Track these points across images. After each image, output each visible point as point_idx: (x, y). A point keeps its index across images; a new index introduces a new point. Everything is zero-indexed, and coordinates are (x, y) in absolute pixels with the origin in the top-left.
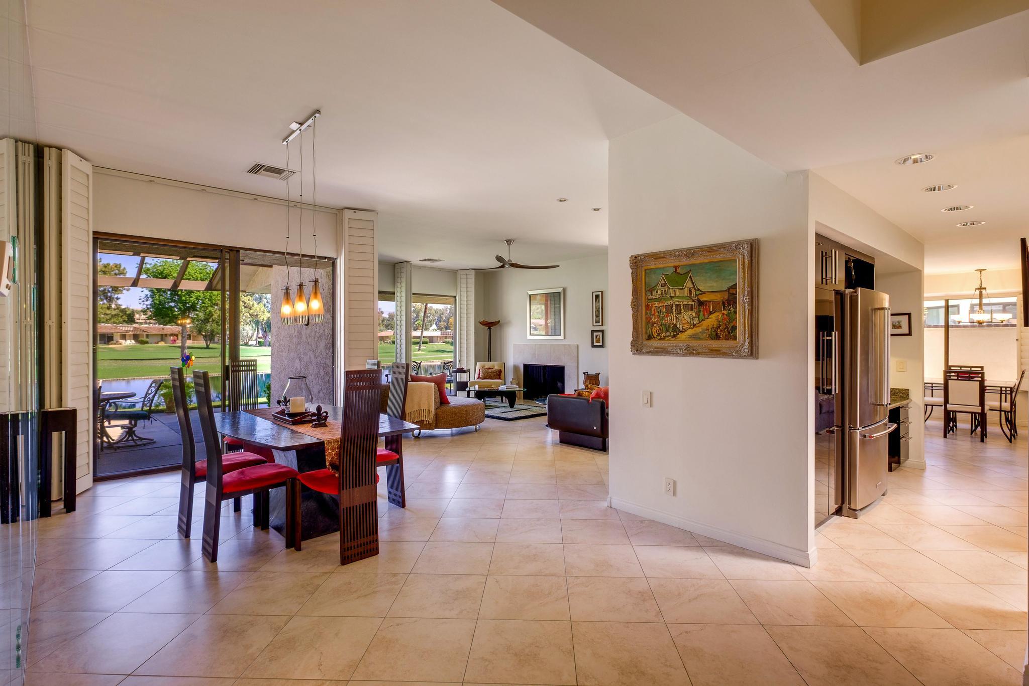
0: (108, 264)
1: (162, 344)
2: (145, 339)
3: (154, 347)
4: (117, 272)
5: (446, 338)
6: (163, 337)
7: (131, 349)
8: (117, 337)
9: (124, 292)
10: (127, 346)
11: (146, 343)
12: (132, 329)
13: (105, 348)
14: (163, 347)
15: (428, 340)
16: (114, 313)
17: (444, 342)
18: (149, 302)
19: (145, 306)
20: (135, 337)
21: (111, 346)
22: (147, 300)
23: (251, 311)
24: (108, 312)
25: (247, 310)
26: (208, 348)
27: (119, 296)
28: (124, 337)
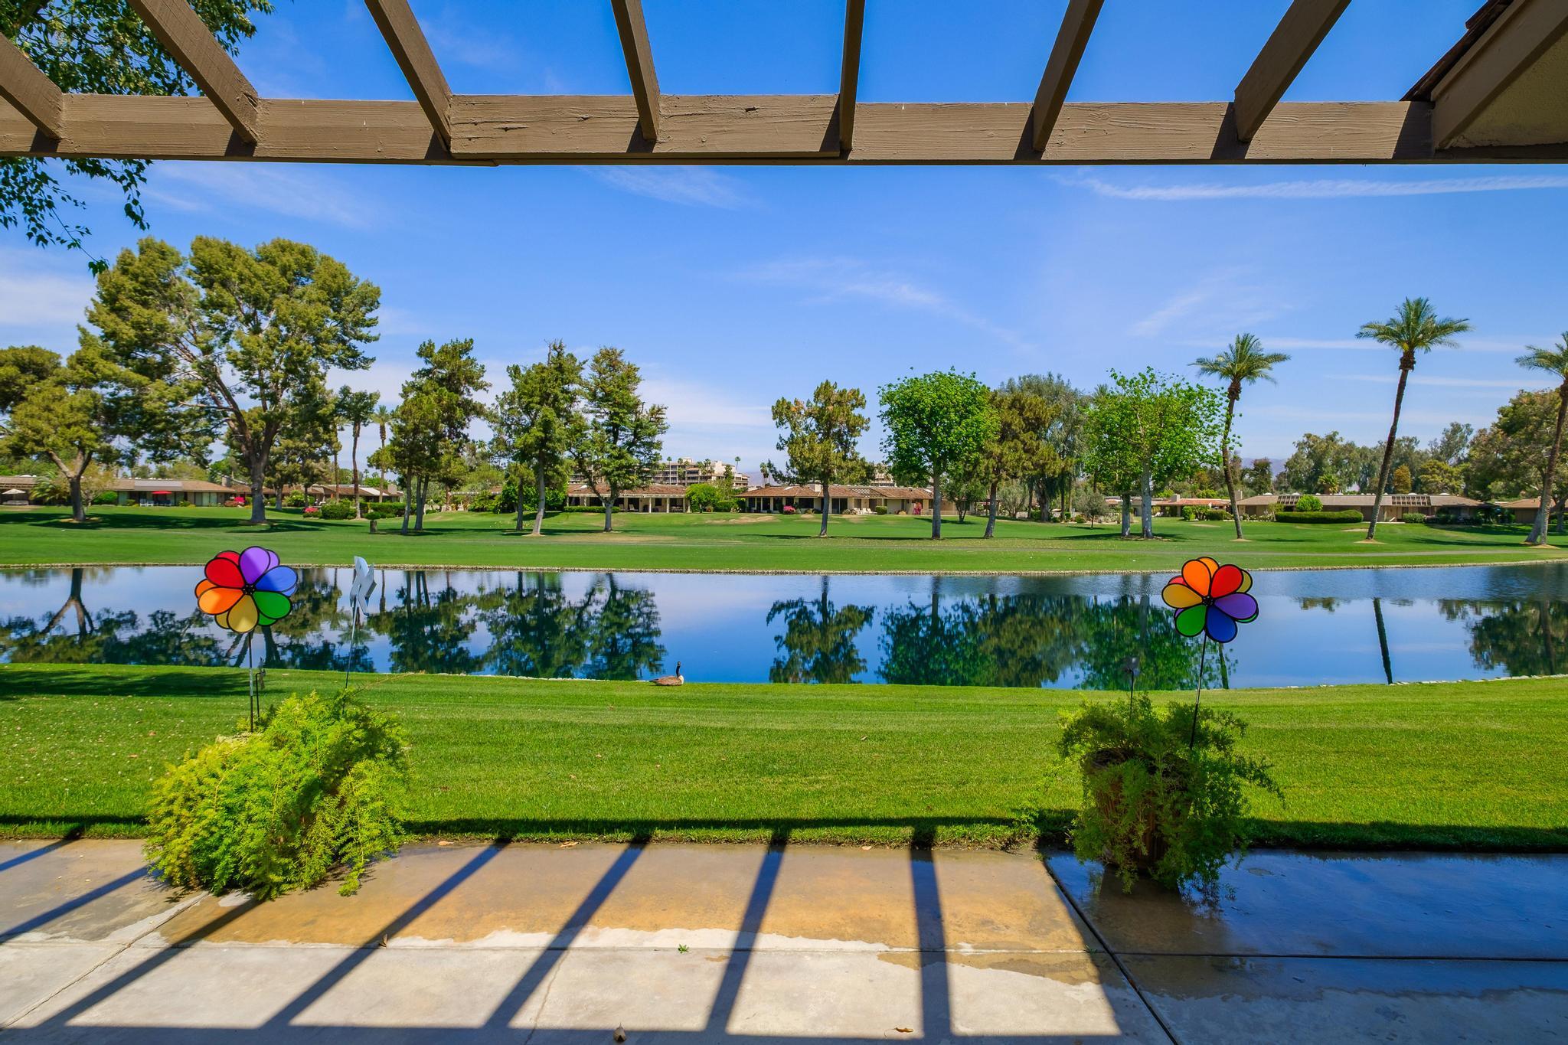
0: (844, 391)
1: (903, 514)
2: (883, 507)
3: (893, 519)
4: (854, 402)
5: (1405, 510)
6: (904, 504)
7: (868, 521)
8: (851, 504)
9: (863, 432)
10: (862, 517)
11: (884, 512)
12: (868, 492)
13: (838, 520)
14: (904, 520)
15: (1361, 515)
16: (850, 465)
17: (1398, 520)
18: (892, 448)
19: (887, 455)
20: (872, 504)
21: (845, 516)
22: (890, 445)
23: (1035, 458)
24: (844, 464)
25: (1028, 455)
26: (961, 522)
27: (857, 439)
28: (859, 504)
